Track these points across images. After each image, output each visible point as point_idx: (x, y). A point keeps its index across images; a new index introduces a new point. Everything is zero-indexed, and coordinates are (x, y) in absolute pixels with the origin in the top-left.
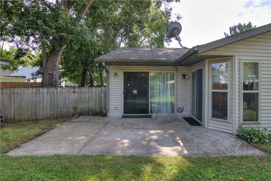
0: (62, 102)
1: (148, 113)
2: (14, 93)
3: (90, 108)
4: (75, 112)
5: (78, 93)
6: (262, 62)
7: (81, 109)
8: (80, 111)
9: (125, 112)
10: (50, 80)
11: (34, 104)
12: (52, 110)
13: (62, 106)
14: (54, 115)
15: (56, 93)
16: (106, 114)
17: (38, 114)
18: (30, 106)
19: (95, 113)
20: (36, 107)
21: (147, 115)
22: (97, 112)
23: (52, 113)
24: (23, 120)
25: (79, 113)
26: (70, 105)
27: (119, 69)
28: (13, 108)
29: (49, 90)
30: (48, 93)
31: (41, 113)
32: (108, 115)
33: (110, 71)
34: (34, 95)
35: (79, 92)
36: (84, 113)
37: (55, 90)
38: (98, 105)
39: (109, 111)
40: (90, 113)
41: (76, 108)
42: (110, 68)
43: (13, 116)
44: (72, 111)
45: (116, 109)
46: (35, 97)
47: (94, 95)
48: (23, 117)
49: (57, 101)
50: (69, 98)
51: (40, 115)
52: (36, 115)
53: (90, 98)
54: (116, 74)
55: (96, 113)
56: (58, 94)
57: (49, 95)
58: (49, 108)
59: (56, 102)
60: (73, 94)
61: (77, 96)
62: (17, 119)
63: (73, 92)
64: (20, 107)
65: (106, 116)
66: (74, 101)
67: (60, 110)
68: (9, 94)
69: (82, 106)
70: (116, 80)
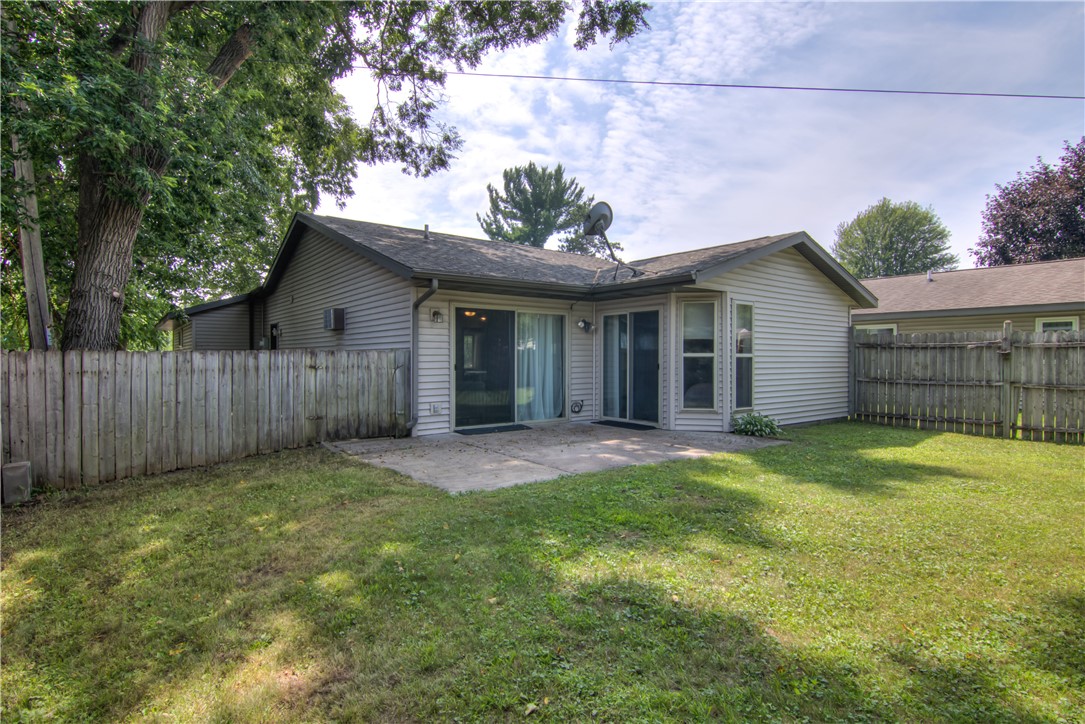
0: (274, 399)
1: (512, 419)
2: (82, 373)
3: (363, 416)
4: (318, 432)
5: (327, 368)
7: (336, 419)
8: (331, 427)
9: (459, 420)
11: (169, 411)
12: (241, 430)
13: (274, 414)
14: (246, 445)
15: (252, 372)
16: (410, 429)
17: (186, 447)
18: (154, 419)
19: (377, 430)
20: (177, 422)
21: (511, 424)
22: (384, 425)
23: (241, 442)
24: (121, 474)
25: (328, 434)
26: (300, 408)
27: (443, 301)
28: (74, 430)
29: (229, 361)
30: (222, 371)
31: (199, 445)
32: (415, 433)
34: (170, 378)
35: (330, 365)
36: (344, 432)
37: (251, 361)
38: (385, 405)
39: (419, 421)
40: (363, 430)
41: (319, 418)
43: (75, 464)
44: (307, 428)
45: (436, 413)
46: (173, 388)
47: (374, 375)
48: (121, 465)
49: (257, 398)
50: (298, 385)
51: (196, 449)
52: (179, 452)
53: (363, 385)
54: (436, 314)
55: (380, 428)
56: (261, 373)
57: (228, 376)
58: (226, 424)
59: (254, 402)
60: (311, 373)
61: (322, 381)
62: (96, 473)
63: (311, 367)
64: (106, 425)
65: (410, 435)
66: (313, 396)
67: (266, 428)
68: (58, 378)
69: (339, 411)
70: (436, 331)
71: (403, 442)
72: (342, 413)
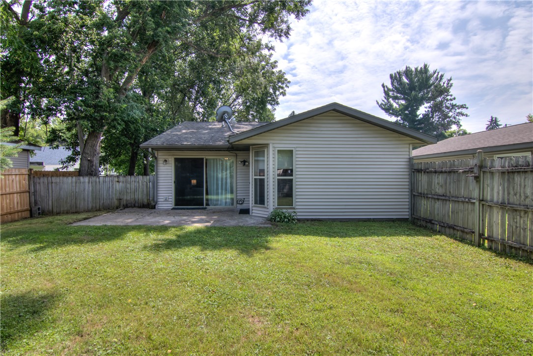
0: (105, 192)
1: (203, 205)
2: (52, 183)
3: (137, 199)
4: (120, 204)
5: (123, 182)
6: (298, 149)
7: (126, 200)
8: (125, 203)
9: (176, 204)
10: (88, 168)
11: (74, 195)
12: (94, 202)
13: (105, 197)
14: (96, 207)
15: (98, 183)
16: (155, 206)
17: (78, 206)
18: (70, 197)
19: (142, 205)
20: (76, 199)
21: (202, 207)
22: (145, 203)
23: (94, 205)
24: (62, 212)
25: (124, 205)
26: (114, 196)
27: (169, 155)
28: (51, 199)
29: (91, 179)
30: (89, 182)
31: (82, 205)
32: (156, 207)
33: (159, 157)
34: (74, 184)
35: (124, 181)
36: (129, 205)
37: (98, 180)
38: (145, 196)
39: (158, 203)
40: (137, 205)
41: (120, 199)
42: (159, 154)
43: (51, 208)
44: (116, 203)
45: (166, 200)
46: (75, 187)
47: (141, 185)
48: (62, 209)
49: (100, 191)
50: (113, 187)
51: (81, 207)
52: (76, 207)
53: (137, 189)
54: (166, 161)
55: (143, 205)
56: (101, 183)
57: (90, 184)
58: (90, 199)
59: (98, 192)
60: (117, 184)
61: (121, 186)
62: (56, 211)
63: (118, 182)
64: (58, 198)
65: (155, 208)
66: (118, 192)
67: (102, 202)
68: (47, 184)
69: (127, 197)
70: (165, 168)
71: (153, 211)
72: (129, 198)
